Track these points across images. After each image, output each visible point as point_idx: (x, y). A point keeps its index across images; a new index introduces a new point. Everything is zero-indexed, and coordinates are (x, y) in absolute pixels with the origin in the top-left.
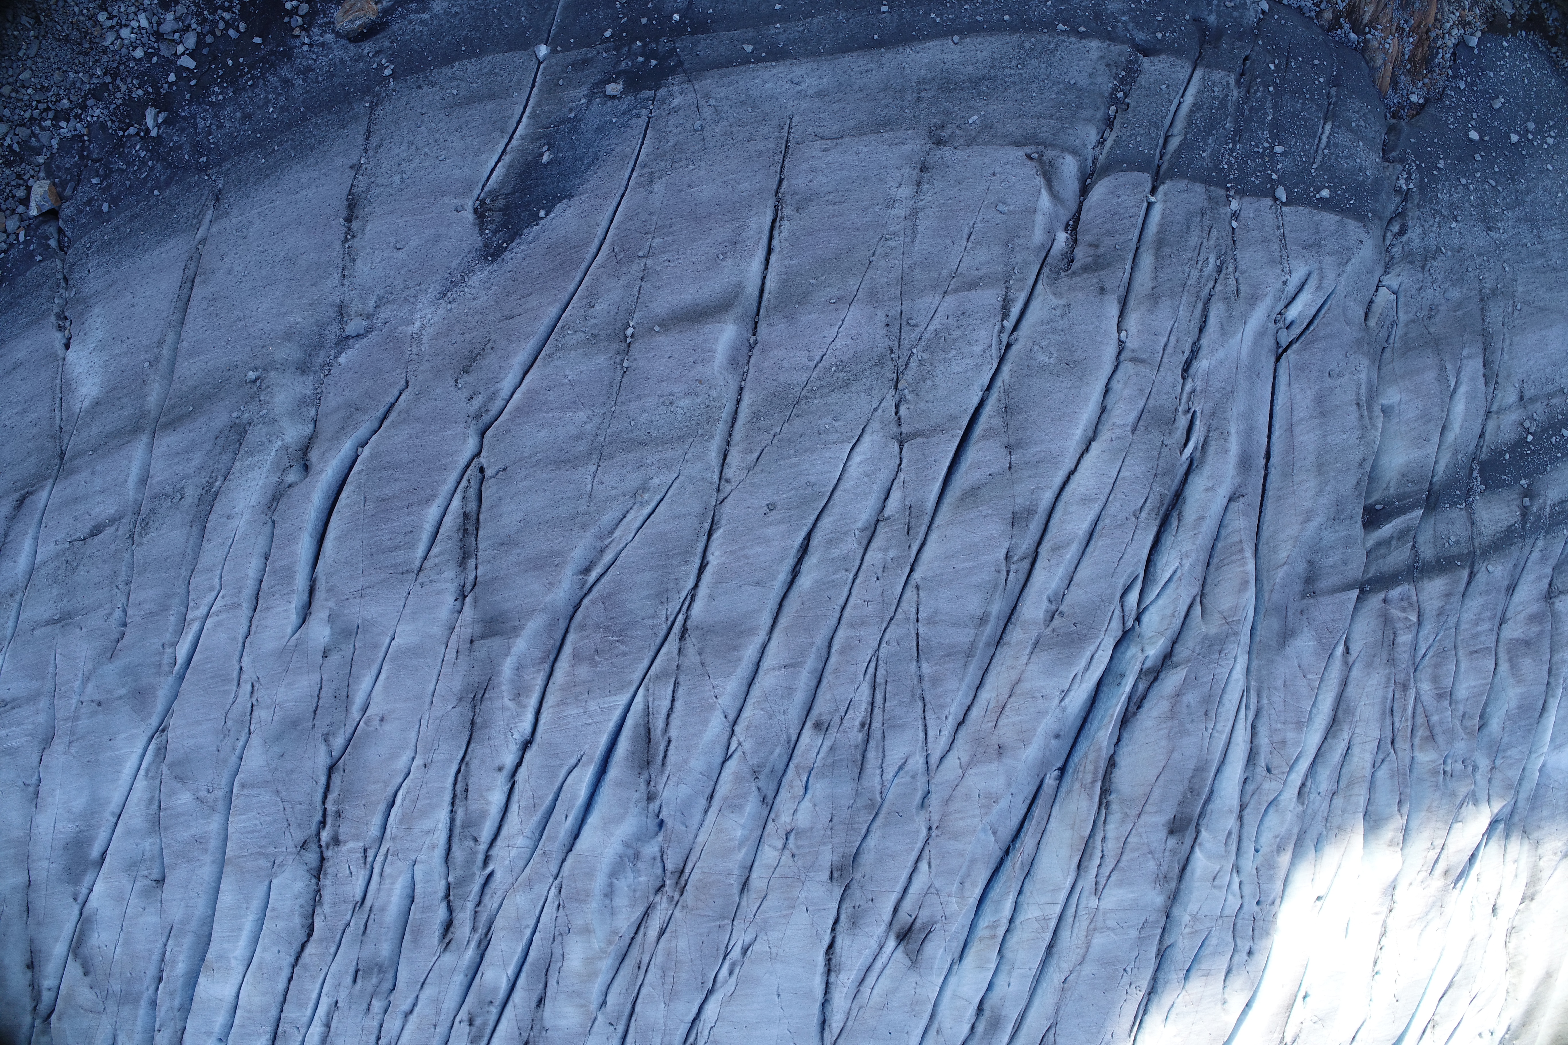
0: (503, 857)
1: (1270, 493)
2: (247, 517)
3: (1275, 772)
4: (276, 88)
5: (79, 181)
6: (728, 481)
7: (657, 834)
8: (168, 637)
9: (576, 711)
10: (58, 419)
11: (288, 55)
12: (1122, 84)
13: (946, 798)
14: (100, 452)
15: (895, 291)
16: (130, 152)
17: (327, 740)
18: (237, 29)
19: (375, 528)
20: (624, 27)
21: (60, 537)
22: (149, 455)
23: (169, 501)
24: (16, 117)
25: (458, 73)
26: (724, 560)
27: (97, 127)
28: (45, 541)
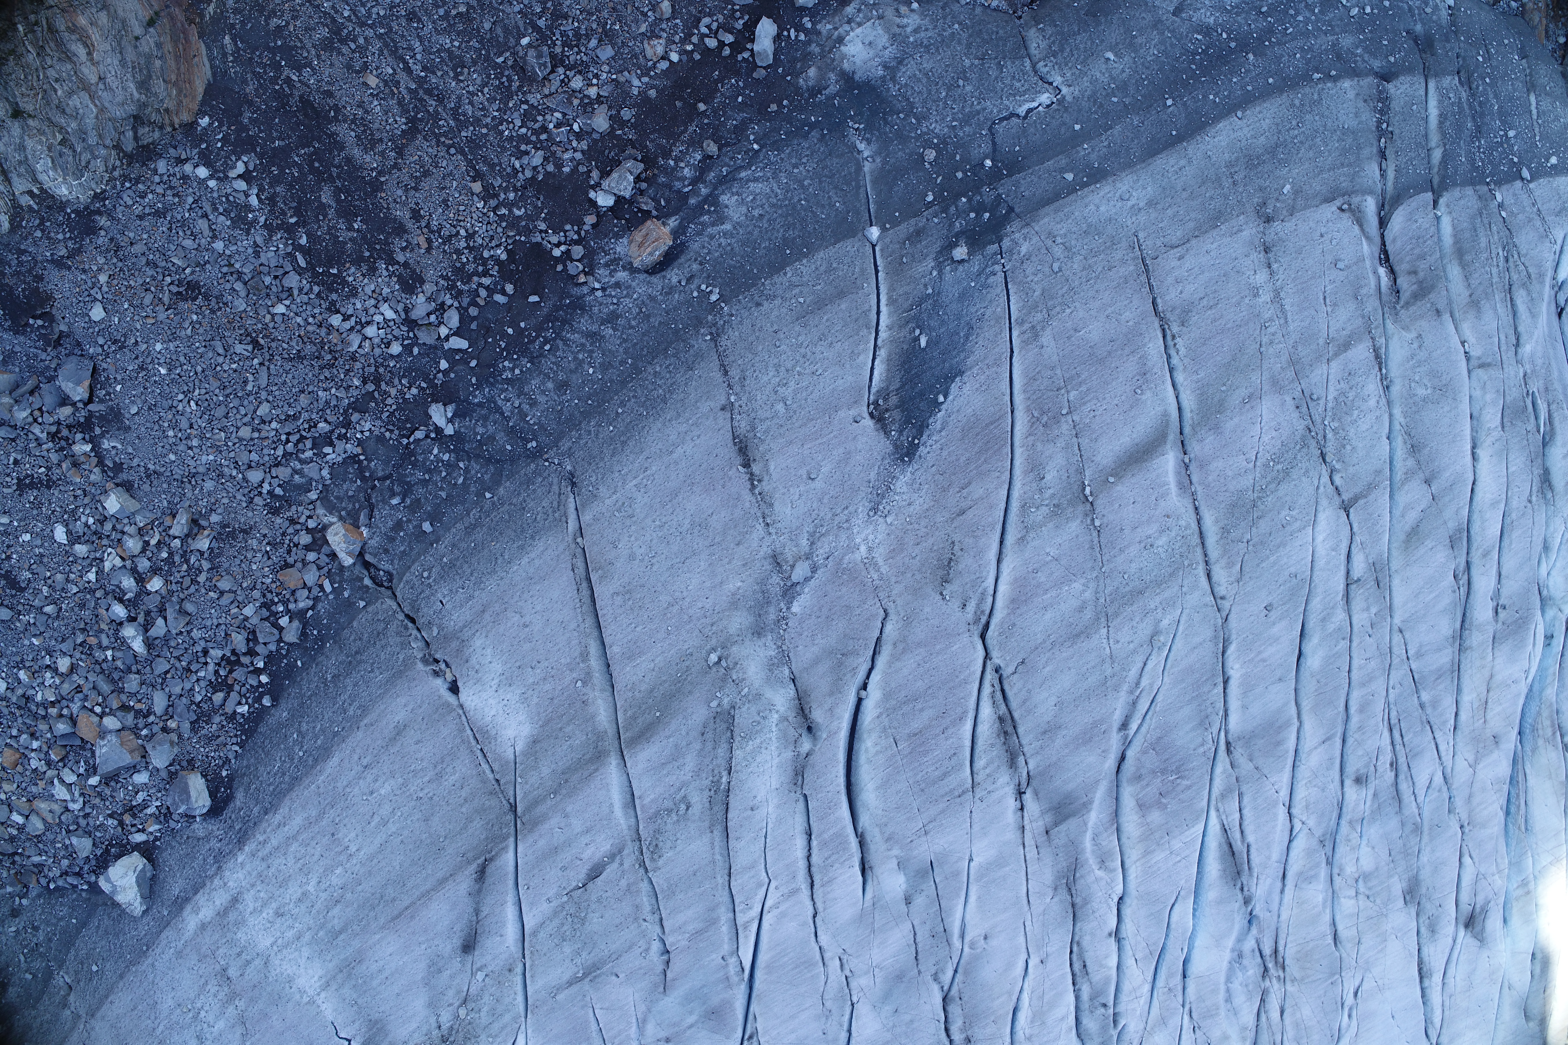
0: (1134, 1010)
2: (773, 802)
6: (1222, 598)
7: (1249, 929)
8: (726, 947)
9: (1163, 855)
10: (488, 772)
11: (579, 305)
12: (1382, 115)
13: (1466, 797)
14: (564, 791)
15: (1290, 374)
16: (426, 459)
17: (936, 978)
18: (503, 292)
19: (916, 764)
20: (942, 188)
21: (551, 893)
22: (625, 776)
23: (674, 815)
24: (267, 458)
25: (794, 279)
26: (1244, 671)
27: (372, 443)
28: (532, 904)
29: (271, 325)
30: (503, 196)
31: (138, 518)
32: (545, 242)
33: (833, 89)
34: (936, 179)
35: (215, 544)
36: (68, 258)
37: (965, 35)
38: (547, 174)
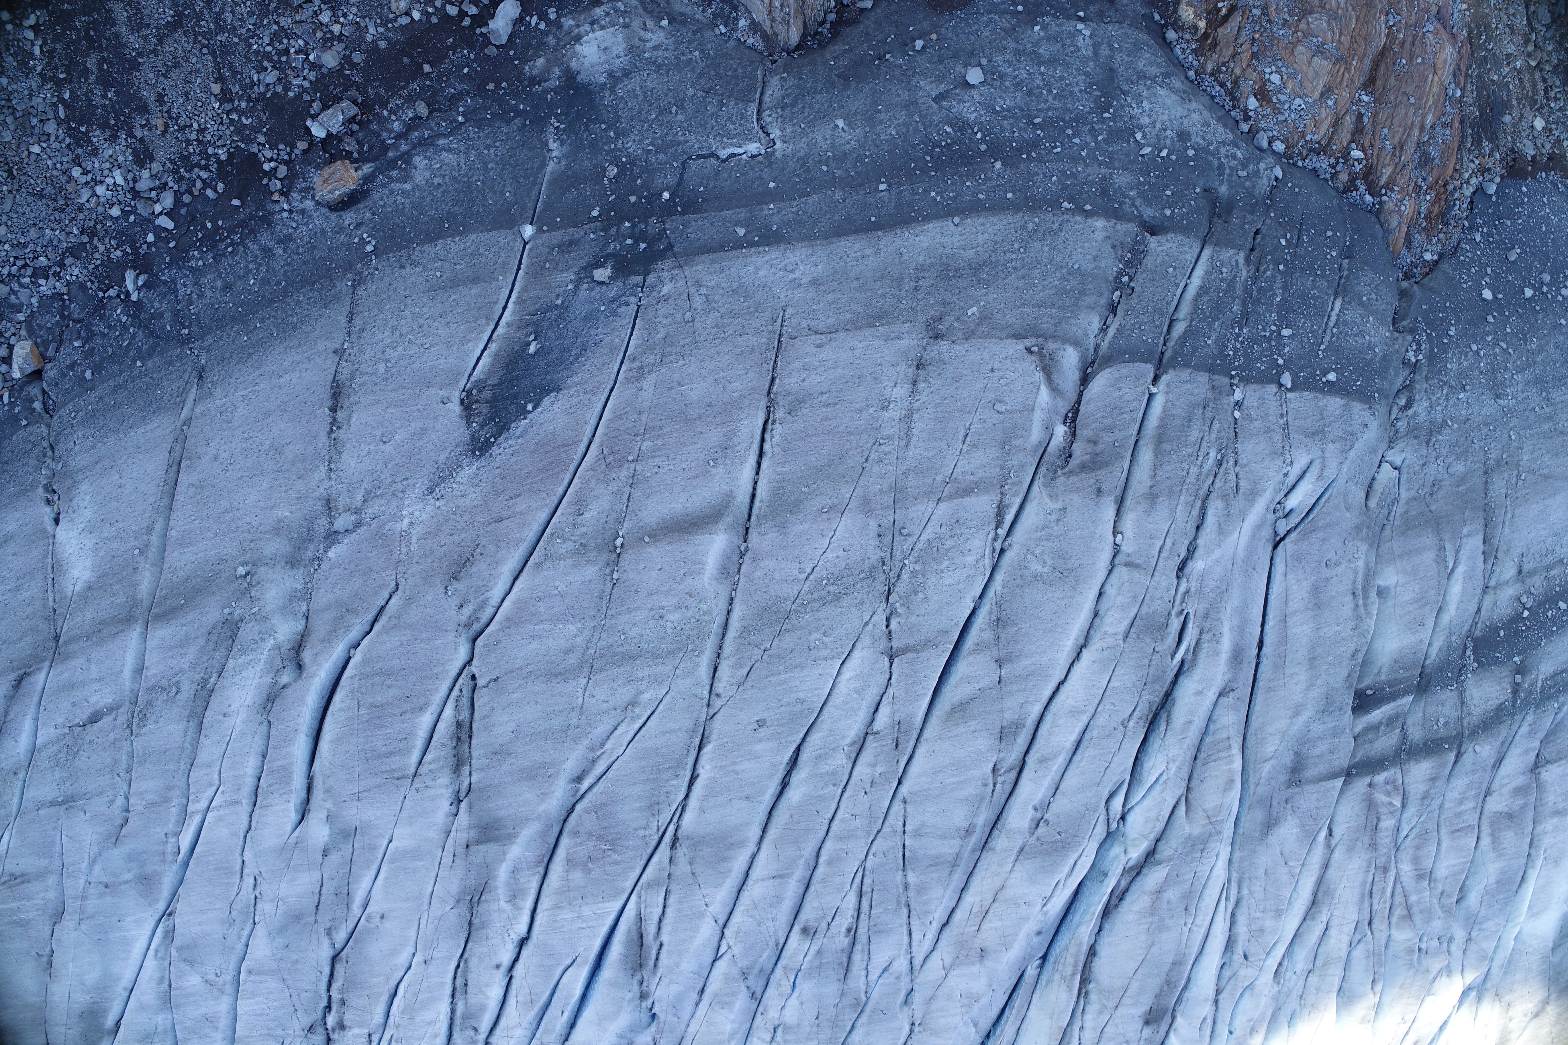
1: (1261, 683)
2: (242, 716)
3: (1251, 959)
4: (257, 257)
5: (61, 342)
6: (718, 695)
7: (649, 1025)
8: (171, 827)
9: (570, 916)
10: (51, 599)
11: (267, 220)
12: (1127, 267)
13: (929, 997)
14: (94, 639)
15: (888, 499)
16: (111, 316)
17: (330, 934)
18: (216, 191)
19: (369, 734)
20: (612, 206)
21: (60, 721)
22: (142, 646)
23: (165, 694)
25: (441, 253)
26: (714, 775)
27: (74, 288)
28: (45, 724)
29: (26, 161)
30: (237, 103)
32: (260, 155)
33: (553, 83)
34: (609, 196)
37: (702, 64)
38: (275, 94)
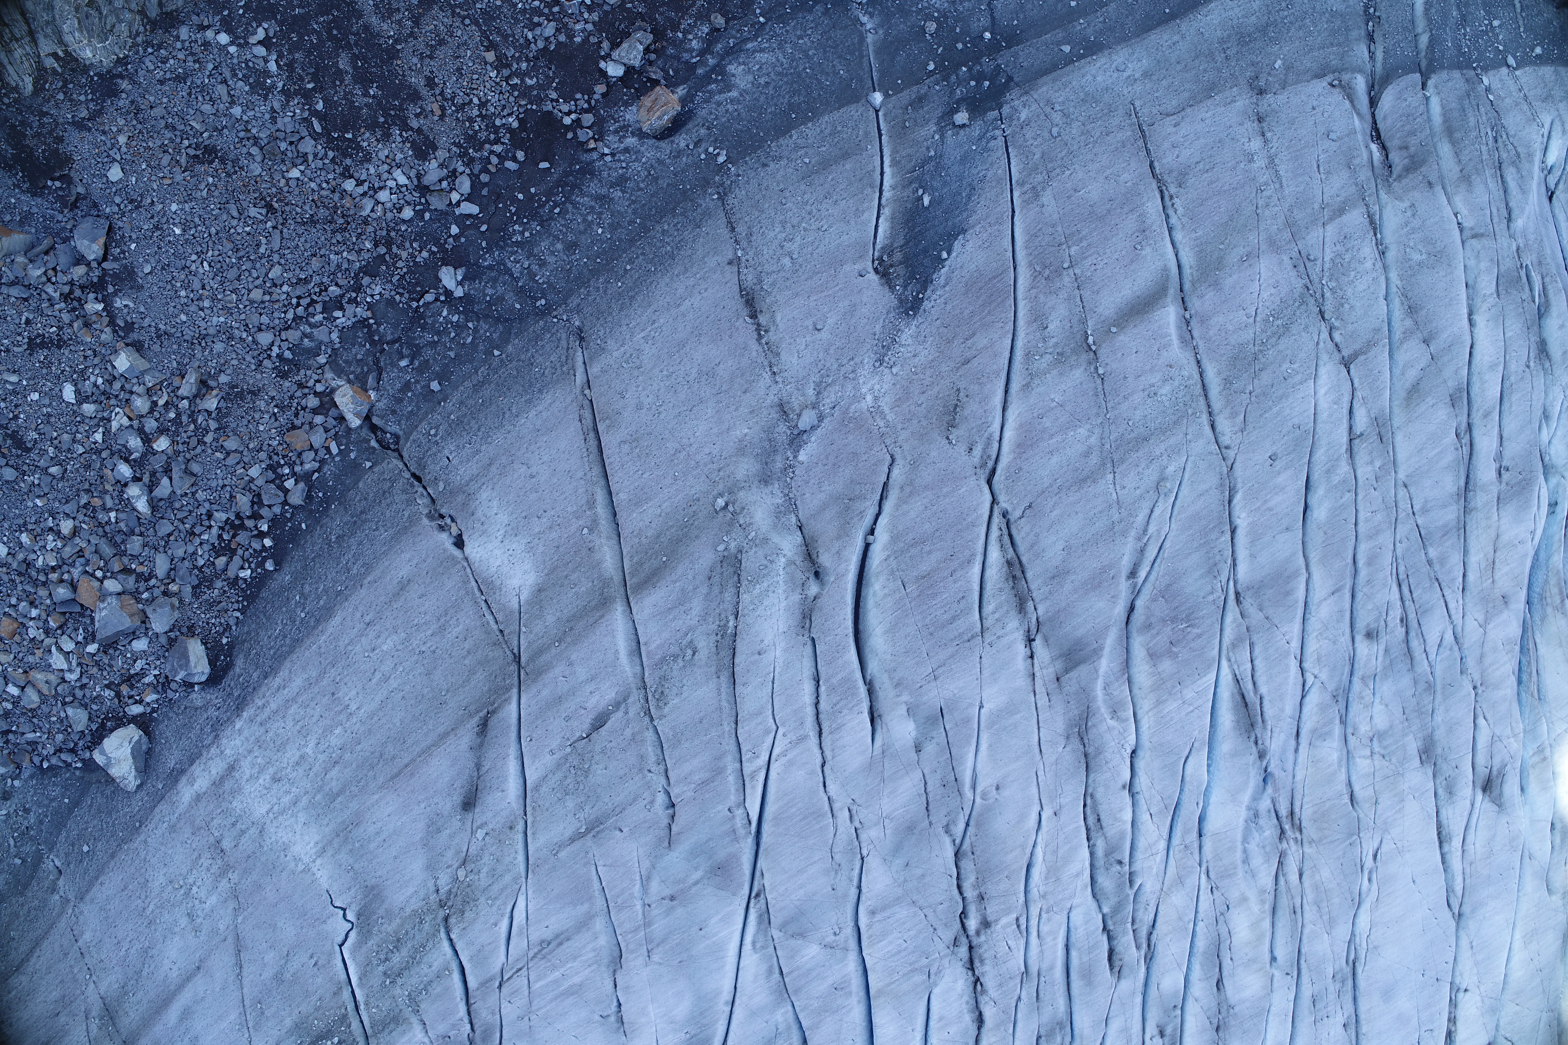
0: (1150, 868)
2: (781, 645)
6: (1227, 448)
7: (1264, 789)
8: (733, 798)
9: (1175, 705)
10: (492, 622)
11: (588, 170)
13: (1478, 657)
14: (568, 639)
15: (1287, 235)
16: (435, 322)
17: (947, 830)
18: (514, 159)
19: (925, 607)
20: (943, 58)
21: (554, 744)
22: (631, 623)
23: (680, 661)
24: (277, 321)
25: (799, 141)
26: (1251, 519)
27: (382, 306)
28: (534, 756)
29: (286, 189)
30: (515, 66)
31: (147, 378)
32: (556, 111)
34: (937, 49)
35: (223, 404)
36: (89, 120)
38: (559, 44)
